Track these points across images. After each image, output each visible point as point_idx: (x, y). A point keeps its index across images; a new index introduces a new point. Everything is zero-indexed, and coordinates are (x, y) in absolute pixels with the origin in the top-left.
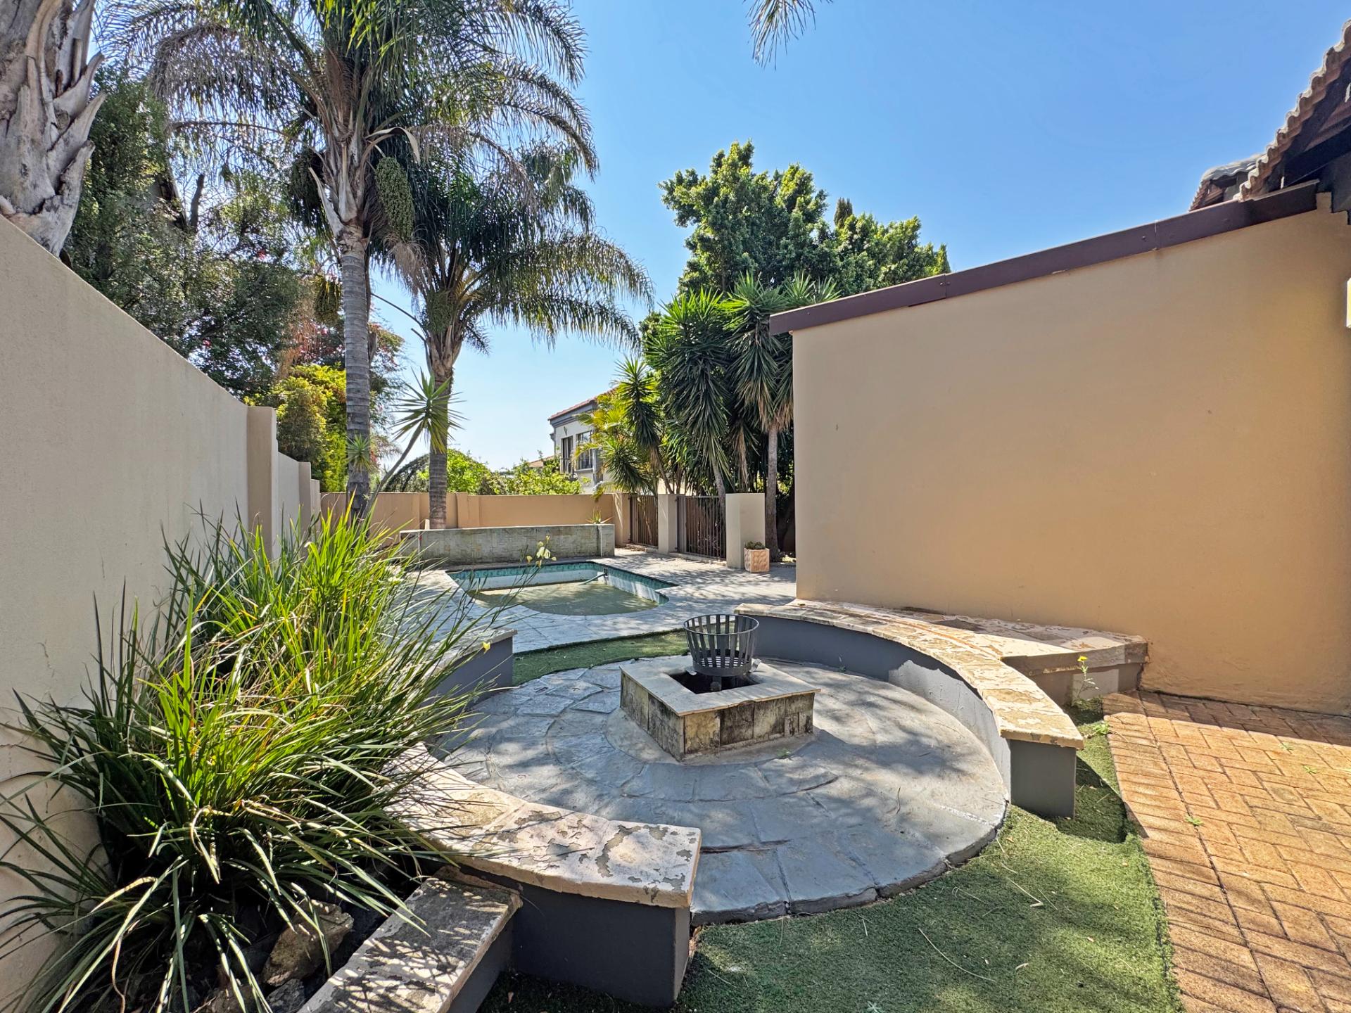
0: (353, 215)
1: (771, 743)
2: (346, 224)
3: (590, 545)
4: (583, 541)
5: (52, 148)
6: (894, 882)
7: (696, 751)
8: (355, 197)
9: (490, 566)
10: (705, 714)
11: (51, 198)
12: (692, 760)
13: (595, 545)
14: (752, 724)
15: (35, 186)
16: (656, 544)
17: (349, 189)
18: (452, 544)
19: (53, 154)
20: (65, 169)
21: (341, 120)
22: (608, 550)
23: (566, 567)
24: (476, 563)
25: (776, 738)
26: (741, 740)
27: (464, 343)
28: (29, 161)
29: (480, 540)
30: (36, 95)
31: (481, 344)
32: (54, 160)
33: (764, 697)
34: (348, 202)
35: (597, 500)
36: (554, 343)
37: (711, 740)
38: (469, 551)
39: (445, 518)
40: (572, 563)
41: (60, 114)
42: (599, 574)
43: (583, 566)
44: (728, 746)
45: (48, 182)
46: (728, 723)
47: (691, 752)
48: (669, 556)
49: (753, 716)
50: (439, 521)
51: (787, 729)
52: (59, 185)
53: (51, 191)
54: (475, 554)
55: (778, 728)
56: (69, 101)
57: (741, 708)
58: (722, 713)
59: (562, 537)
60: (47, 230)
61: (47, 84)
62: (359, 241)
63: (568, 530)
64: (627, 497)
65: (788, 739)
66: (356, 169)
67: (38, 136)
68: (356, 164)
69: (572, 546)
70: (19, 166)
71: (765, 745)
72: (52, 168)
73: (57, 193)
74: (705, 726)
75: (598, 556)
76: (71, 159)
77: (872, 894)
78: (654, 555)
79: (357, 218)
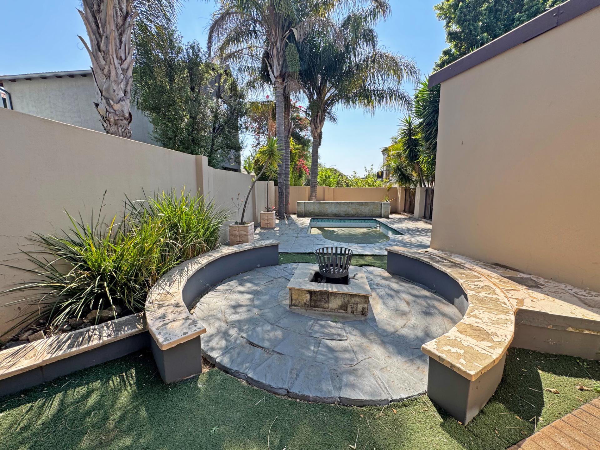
0: (278, 73)
1: (339, 314)
2: (276, 78)
3: (377, 212)
4: (374, 209)
5: (122, 81)
6: (297, 392)
7: (297, 306)
8: (279, 66)
9: (330, 218)
10: (302, 291)
11: (123, 97)
12: (295, 309)
13: (380, 212)
14: (327, 302)
15: (118, 95)
16: (413, 213)
17: (277, 63)
18: (316, 208)
19: (122, 83)
20: (126, 87)
21: (274, 33)
22: (386, 214)
23: (363, 221)
24: (325, 216)
25: (342, 313)
26: (321, 308)
27: (326, 120)
28: (115, 87)
29: (327, 206)
30: (114, 67)
31: (333, 119)
32: (122, 85)
33: (335, 290)
34: (276, 69)
35: (389, 190)
36: (374, 113)
37: (305, 303)
38: (322, 211)
39: (316, 197)
40: (366, 220)
41: (123, 70)
42: (378, 225)
43: (372, 221)
44: (314, 309)
45: (122, 92)
46: (314, 298)
47: (295, 305)
48: (417, 220)
49: (328, 298)
50: (313, 198)
51: (349, 309)
52: (125, 92)
53: (123, 95)
54: (325, 212)
55: (344, 307)
56: (125, 65)
57: (321, 293)
58: (311, 293)
59: (363, 207)
60: (122, 107)
61: (116, 62)
62: (281, 84)
63: (366, 204)
64: (404, 189)
65: (349, 315)
66: (279, 53)
67: (116, 79)
68: (279, 51)
69: (368, 212)
70: (112, 90)
71: (335, 314)
72: (122, 88)
73: (125, 95)
74: (301, 296)
75: (380, 217)
76: (127, 83)
77: (284, 392)
78: (410, 219)
79: (280, 74)
